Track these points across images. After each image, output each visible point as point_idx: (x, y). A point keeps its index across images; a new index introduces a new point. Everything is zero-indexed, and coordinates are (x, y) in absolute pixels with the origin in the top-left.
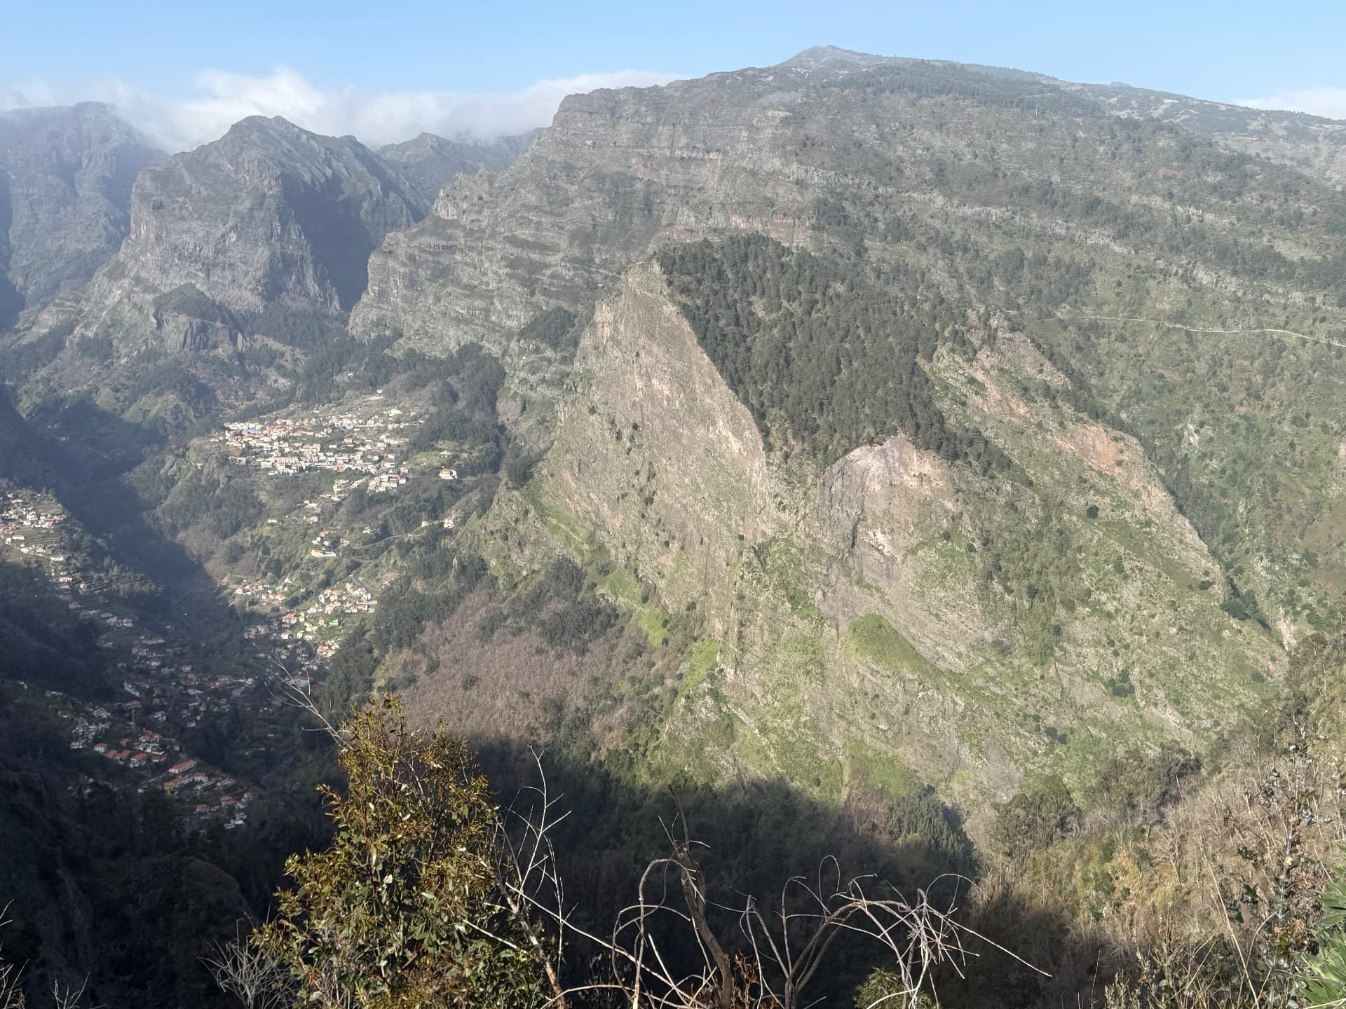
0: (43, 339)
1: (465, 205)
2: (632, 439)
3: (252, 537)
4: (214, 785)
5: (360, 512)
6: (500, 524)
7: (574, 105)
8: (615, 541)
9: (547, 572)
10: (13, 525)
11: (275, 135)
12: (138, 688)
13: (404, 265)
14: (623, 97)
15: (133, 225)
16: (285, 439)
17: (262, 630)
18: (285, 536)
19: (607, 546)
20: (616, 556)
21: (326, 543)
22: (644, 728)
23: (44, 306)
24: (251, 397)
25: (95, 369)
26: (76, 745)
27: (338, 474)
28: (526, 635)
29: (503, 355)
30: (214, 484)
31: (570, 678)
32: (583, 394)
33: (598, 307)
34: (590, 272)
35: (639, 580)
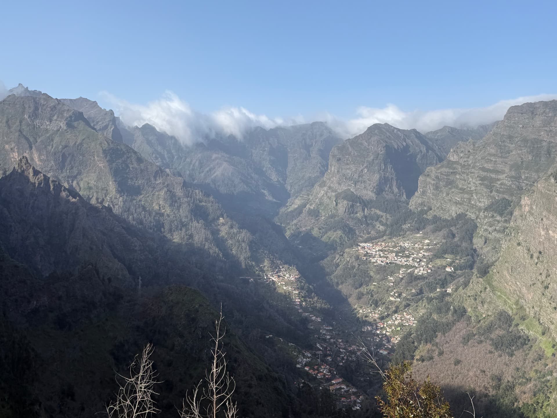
0: (296, 209)
1: (462, 155)
2: (538, 258)
3: (367, 290)
4: (349, 391)
5: (411, 282)
6: (473, 293)
7: (513, 110)
8: (529, 305)
9: (495, 316)
10: (281, 278)
11: (384, 130)
12: (322, 346)
13: (434, 180)
14: (538, 106)
15: (329, 167)
16: (381, 251)
17: (369, 328)
18: (380, 290)
19: (525, 307)
20: (529, 312)
21: (396, 295)
22: (541, 395)
23: (297, 197)
24: (369, 233)
25: (313, 221)
26: (298, 366)
27: (402, 266)
28: (484, 344)
29: (477, 218)
30: (353, 267)
31: (505, 366)
32: (514, 236)
33: (523, 198)
34: (519, 182)
35: (541, 324)
